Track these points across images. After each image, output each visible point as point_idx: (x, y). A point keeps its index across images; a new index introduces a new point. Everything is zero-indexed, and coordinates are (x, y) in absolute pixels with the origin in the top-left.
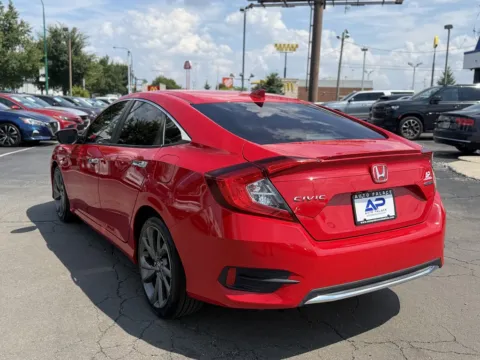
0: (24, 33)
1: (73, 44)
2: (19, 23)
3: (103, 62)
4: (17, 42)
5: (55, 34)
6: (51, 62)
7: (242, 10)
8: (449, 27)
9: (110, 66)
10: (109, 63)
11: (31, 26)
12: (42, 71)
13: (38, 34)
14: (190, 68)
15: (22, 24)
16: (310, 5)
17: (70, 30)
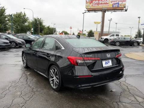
0: (27, 20)
1: (40, 22)
2: (26, 17)
3: (48, 27)
4: (26, 22)
5: (36, 20)
6: (35, 27)
7: (83, 13)
8: (139, 18)
9: (50, 28)
10: (50, 27)
11: (29, 18)
12: (32, 29)
13: (31, 20)
14: (72, 28)
15: (27, 18)
16: (102, 12)
17: (39, 19)
